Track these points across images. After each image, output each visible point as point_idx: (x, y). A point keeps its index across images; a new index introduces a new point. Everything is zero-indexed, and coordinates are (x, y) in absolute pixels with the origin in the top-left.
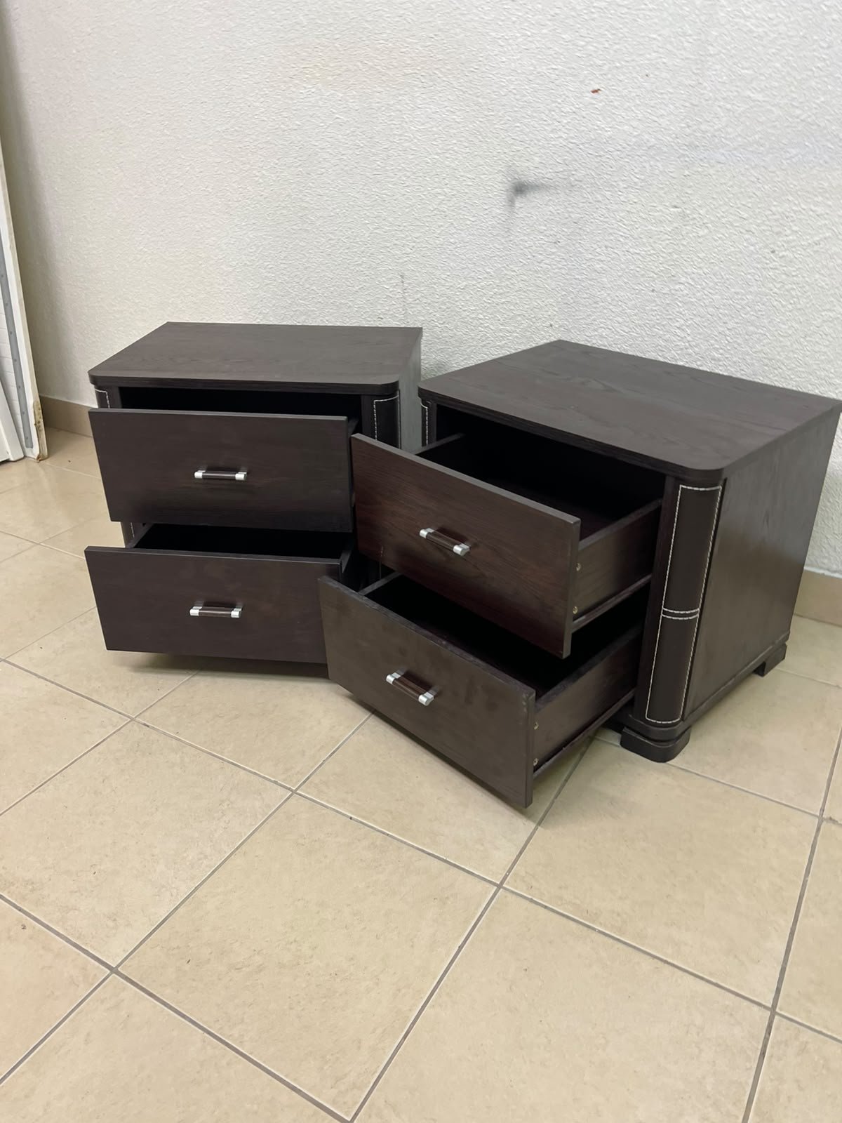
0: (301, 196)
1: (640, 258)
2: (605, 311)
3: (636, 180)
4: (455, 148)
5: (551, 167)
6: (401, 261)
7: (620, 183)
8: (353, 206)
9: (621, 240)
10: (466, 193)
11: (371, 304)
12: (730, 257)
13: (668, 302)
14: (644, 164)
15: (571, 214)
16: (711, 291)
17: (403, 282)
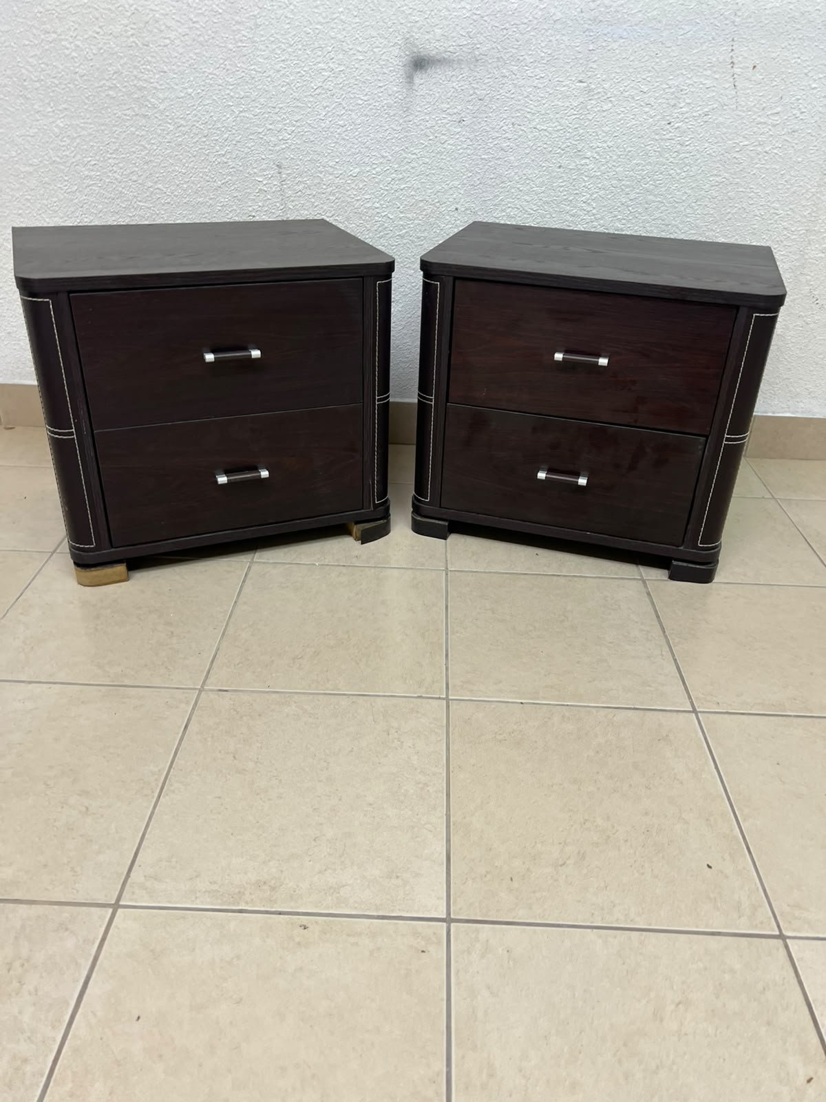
0: (135, 73)
1: (548, 134)
2: (513, 191)
3: (543, 54)
4: (342, 17)
5: (454, 39)
6: (277, 148)
7: (526, 57)
8: (211, 85)
9: (528, 116)
10: (357, 69)
11: (239, 200)
12: (631, 130)
13: (575, 177)
14: (551, 38)
15: (476, 91)
16: (614, 164)
17: (280, 173)
